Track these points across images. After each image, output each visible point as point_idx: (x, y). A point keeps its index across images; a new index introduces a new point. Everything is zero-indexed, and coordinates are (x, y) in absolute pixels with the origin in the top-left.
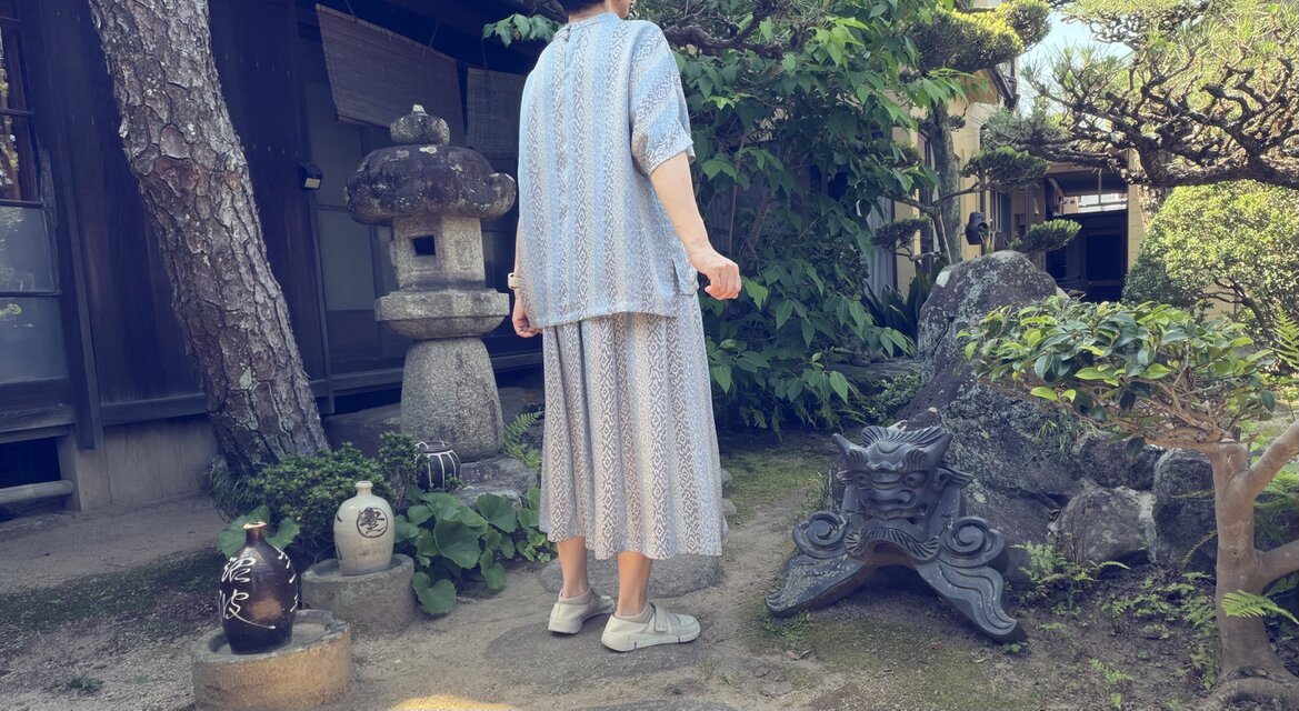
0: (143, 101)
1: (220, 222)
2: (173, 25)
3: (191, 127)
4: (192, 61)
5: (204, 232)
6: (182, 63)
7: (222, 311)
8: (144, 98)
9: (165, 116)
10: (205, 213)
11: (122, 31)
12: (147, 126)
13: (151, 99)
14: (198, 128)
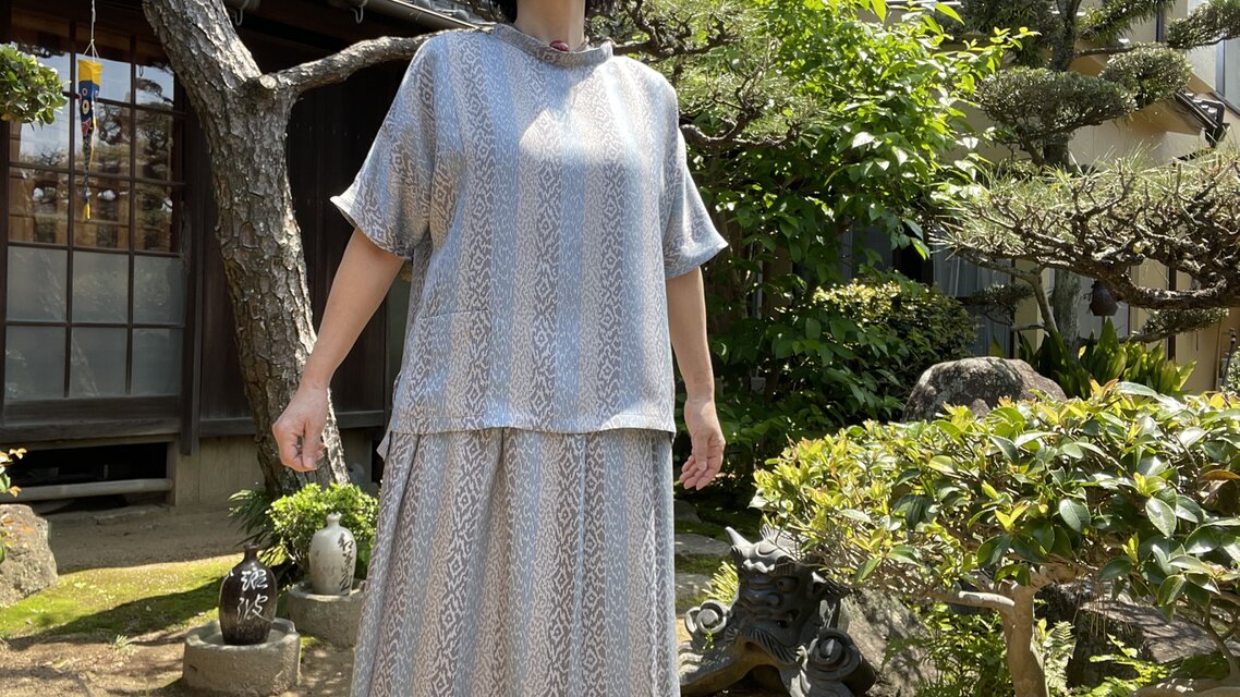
0: (231, 207)
1: (275, 295)
2: (258, 150)
3: (261, 225)
4: (268, 175)
5: (262, 302)
6: (262, 178)
7: (270, 364)
8: (232, 204)
9: (244, 216)
10: (265, 289)
11: (223, 156)
12: (232, 223)
13: (237, 204)
14: (266, 224)
